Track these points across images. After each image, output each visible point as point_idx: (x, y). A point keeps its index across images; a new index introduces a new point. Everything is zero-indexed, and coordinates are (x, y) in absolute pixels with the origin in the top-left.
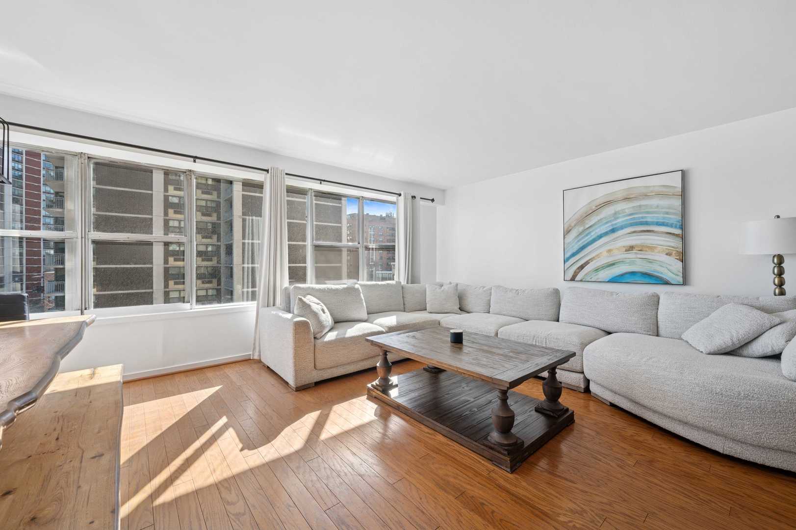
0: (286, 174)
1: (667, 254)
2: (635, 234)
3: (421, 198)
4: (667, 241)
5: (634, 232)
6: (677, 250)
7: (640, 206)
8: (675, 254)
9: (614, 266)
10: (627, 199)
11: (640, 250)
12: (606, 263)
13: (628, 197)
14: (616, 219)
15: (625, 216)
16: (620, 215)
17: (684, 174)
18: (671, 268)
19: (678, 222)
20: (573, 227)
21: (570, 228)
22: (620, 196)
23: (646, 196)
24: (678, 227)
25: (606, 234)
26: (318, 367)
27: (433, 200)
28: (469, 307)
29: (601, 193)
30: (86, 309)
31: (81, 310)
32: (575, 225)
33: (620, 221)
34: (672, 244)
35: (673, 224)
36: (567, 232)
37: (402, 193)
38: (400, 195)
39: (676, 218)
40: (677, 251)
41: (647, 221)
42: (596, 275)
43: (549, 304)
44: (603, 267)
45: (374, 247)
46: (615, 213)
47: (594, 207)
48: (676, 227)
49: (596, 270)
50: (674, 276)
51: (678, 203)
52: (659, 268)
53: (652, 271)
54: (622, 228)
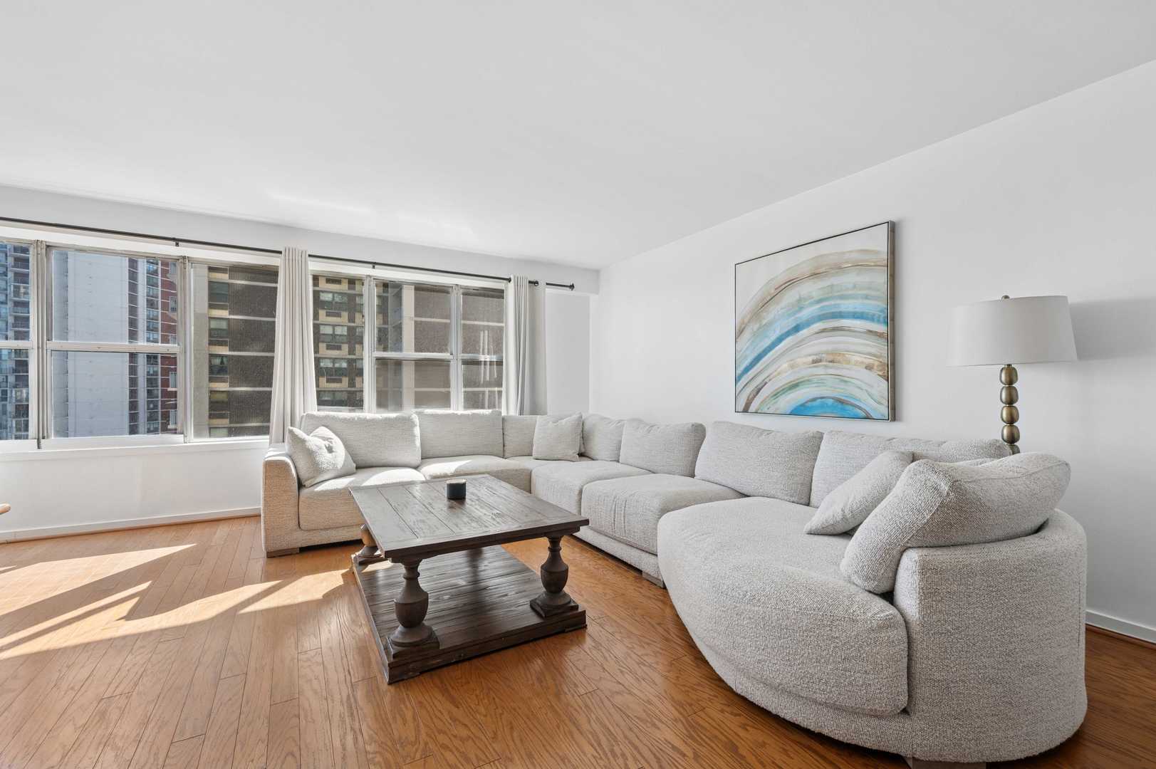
0: (310, 256)
1: (866, 368)
2: (824, 334)
3: (547, 284)
4: (868, 345)
5: (823, 331)
6: (881, 360)
7: (832, 286)
8: (878, 366)
9: (798, 388)
10: (815, 275)
11: (831, 362)
12: (787, 384)
13: (817, 271)
14: (801, 308)
15: (812, 304)
16: (807, 303)
17: (893, 228)
18: (872, 391)
19: (881, 311)
20: (746, 325)
21: (743, 326)
22: (807, 270)
23: (839, 268)
24: (881, 319)
25: (788, 334)
26: (302, 527)
27: (572, 287)
28: (593, 453)
29: (781, 267)
30: (44, 438)
31: (38, 440)
32: (749, 322)
33: (806, 314)
34: (873, 350)
35: (874, 315)
36: (739, 333)
37: (512, 277)
38: (509, 280)
39: (878, 305)
40: (881, 362)
41: (840, 312)
42: (775, 403)
43: (684, 448)
44: (783, 390)
45: (488, 360)
46: (800, 300)
47: (773, 291)
48: (879, 321)
49: (775, 395)
50: (875, 404)
51: (881, 279)
52: (857, 392)
53: (846, 397)
54: (808, 323)
